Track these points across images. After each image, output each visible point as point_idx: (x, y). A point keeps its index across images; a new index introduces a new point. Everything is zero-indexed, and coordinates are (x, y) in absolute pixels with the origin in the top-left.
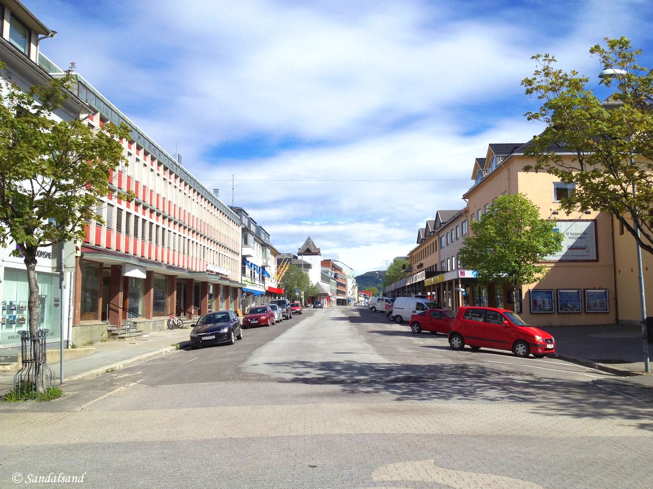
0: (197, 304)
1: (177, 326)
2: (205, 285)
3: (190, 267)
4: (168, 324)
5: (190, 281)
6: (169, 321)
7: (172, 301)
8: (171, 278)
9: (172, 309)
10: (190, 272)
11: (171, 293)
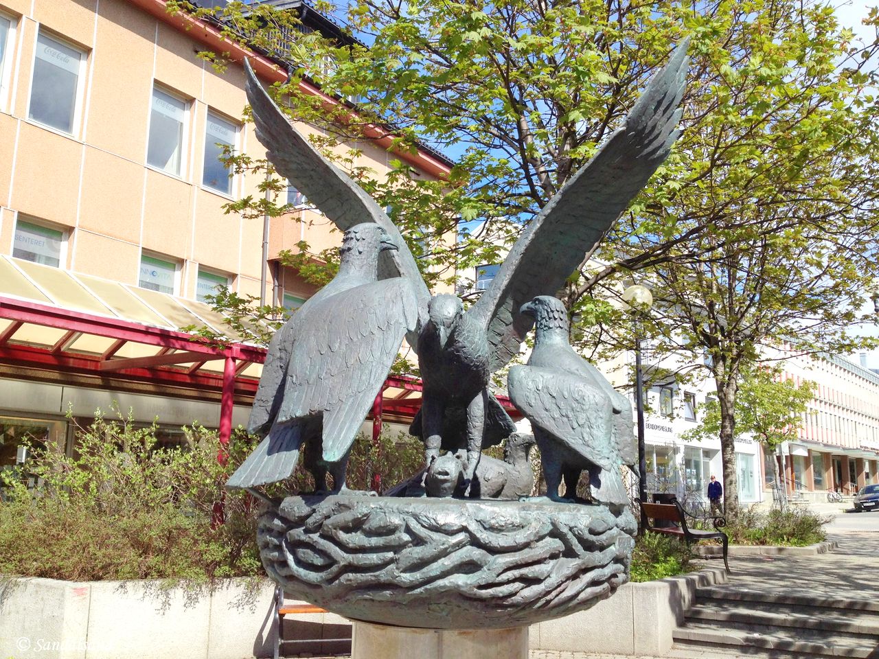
0: (853, 480)
1: (837, 500)
2: (860, 462)
3: (843, 444)
4: (828, 498)
5: (845, 457)
6: (829, 495)
7: (829, 476)
8: (827, 455)
9: (830, 484)
10: (844, 449)
11: (827, 469)
